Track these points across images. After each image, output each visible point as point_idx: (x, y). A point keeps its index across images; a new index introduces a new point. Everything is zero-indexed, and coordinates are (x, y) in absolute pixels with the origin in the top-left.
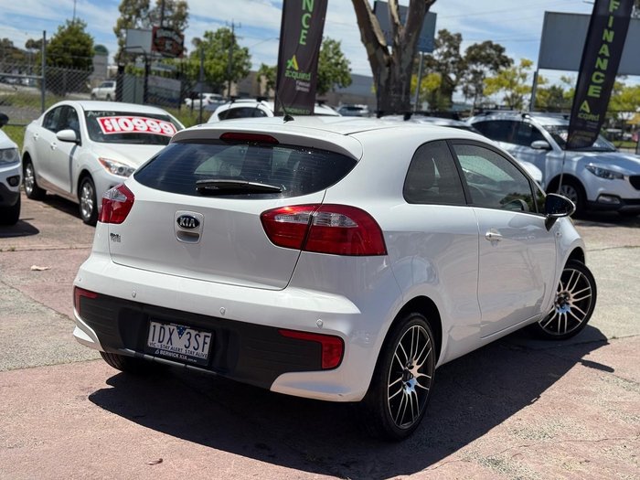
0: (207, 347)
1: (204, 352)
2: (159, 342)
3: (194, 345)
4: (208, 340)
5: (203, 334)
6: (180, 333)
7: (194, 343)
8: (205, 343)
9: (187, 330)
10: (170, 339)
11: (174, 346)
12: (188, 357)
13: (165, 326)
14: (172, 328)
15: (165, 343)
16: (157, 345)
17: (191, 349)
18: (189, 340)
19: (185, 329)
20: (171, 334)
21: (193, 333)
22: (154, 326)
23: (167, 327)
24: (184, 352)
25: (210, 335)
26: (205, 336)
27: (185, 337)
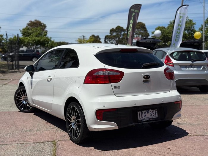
0: (157, 114)
1: (156, 115)
2: (142, 117)
3: (153, 115)
4: (156, 112)
5: (154, 110)
6: (148, 112)
7: (153, 114)
8: (156, 113)
9: (150, 111)
10: (145, 115)
11: (147, 117)
12: (152, 119)
13: (142, 112)
14: (145, 111)
15: (144, 117)
16: (142, 119)
17: (152, 116)
18: (151, 113)
19: (149, 111)
20: (145, 114)
21: (152, 111)
22: (139, 113)
23: (143, 112)
24: (150, 118)
25: (156, 110)
26: (155, 111)
27: (150, 113)
